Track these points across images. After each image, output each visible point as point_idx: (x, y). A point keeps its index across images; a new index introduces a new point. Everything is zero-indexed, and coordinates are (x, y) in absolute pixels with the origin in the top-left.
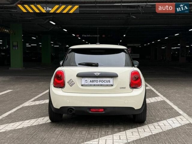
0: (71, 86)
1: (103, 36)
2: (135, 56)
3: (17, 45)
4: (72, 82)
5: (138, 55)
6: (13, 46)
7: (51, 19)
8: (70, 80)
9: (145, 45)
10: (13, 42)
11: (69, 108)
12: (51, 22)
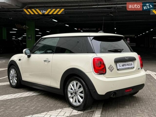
0: (111, 71)
1: (99, 29)
2: (132, 45)
3: (31, 37)
4: (112, 67)
5: (135, 44)
6: (28, 38)
7: (53, 18)
8: (110, 66)
9: (139, 36)
10: (28, 35)
11: (112, 92)
12: (53, 20)
